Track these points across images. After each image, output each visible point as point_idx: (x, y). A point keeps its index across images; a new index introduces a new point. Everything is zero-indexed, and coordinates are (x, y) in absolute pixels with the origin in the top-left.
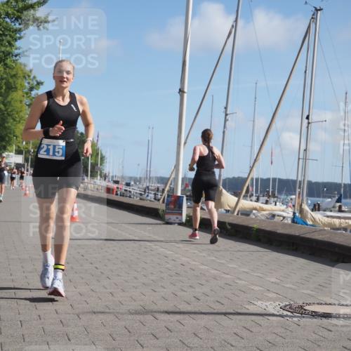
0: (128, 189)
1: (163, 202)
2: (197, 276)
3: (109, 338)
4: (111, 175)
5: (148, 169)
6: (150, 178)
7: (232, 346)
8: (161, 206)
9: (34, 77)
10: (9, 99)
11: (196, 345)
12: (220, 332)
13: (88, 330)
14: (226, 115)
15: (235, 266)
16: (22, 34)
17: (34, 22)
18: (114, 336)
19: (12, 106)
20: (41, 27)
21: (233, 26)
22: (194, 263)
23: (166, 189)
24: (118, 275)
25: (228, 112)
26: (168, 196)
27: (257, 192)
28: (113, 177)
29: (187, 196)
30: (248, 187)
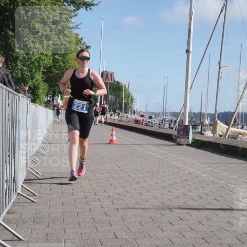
0: (150, 120)
1: (176, 130)
2: (200, 181)
3: (139, 225)
4: (138, 111)
5: (165, 106)
6: (166, 113)
7: (226, 230)
8: (174, 133)
9: (84, 43)
10: (67, 59)
11: (201, 230)
12: (217, 220)
13: (125, 219)
14: (220, 68)
15: (227, 174)
16: (76, 13)
17: (84, 5)
18: (143, 223)
19: (69, 63)
20: (88, 9)
21: (224, 5)
22: (198, 172)
23: (178, 121)
24: (145, 181)
25: (221, 66)
26: (179, 125)
27: (242, 122)
28: (139, 112)
29: (192, 125)
30: (235, 119)
